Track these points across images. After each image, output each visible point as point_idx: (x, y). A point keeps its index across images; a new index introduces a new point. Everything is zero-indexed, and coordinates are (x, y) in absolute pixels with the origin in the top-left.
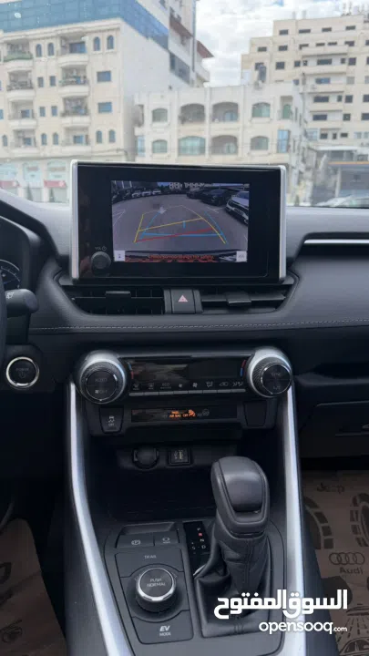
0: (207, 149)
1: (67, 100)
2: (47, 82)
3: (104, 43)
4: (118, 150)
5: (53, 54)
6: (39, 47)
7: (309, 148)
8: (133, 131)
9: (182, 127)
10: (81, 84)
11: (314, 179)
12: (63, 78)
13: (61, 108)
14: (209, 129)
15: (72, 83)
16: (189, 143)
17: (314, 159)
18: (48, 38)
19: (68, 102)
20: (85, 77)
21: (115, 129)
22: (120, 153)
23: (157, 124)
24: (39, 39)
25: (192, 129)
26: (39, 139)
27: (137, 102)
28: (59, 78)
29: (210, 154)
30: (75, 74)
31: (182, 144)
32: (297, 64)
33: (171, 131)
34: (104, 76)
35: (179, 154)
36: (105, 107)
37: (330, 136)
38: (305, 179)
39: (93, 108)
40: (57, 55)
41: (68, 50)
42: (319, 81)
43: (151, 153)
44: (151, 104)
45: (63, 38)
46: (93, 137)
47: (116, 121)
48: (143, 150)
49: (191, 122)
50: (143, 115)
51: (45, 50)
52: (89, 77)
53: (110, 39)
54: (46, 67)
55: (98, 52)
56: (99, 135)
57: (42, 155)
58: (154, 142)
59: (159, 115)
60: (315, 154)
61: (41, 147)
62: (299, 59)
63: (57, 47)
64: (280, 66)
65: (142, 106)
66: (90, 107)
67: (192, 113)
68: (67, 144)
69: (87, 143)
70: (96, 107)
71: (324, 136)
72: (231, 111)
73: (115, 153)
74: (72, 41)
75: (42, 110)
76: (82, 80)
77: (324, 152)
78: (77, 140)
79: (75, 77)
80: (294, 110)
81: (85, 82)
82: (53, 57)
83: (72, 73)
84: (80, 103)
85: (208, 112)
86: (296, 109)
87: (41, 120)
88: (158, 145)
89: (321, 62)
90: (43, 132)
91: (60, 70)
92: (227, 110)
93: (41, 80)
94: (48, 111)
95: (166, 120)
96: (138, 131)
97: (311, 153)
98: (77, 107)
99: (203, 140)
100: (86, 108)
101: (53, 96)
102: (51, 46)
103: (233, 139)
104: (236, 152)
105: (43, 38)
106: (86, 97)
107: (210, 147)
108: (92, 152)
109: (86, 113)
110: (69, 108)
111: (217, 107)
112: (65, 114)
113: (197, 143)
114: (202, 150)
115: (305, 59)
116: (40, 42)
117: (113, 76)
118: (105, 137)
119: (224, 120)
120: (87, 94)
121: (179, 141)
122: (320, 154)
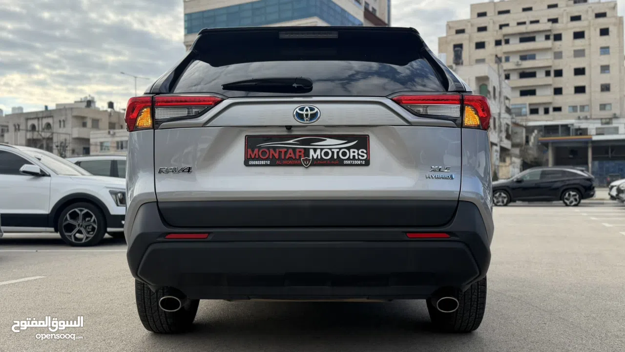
7: (516, 124)
11: (522, 156)
17: (524, 135)
32: (498, 43)
37: (541, 111)
38: (510, 155)
42: (523, 58)
60: (524, 130)
62: (499, 38)
64: (480, 45)
71: (534, 111)
77: (535, 127)
80: (491, 89)
86: (494, 88)
89: (523, 40)
97: (518, 130)
115: (506, 38)
122: (530, 130)
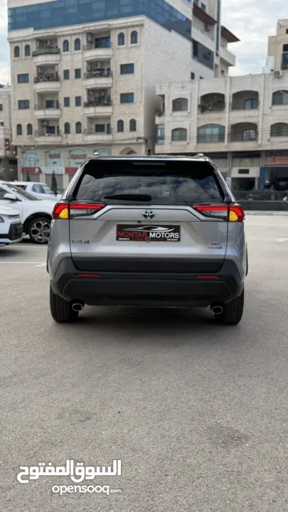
0: (226, 136)
1: (91, 91)
2: (72, 74)
3: (128, 39)
4: (138, 138)
5: (79, 49)
6: (66, 43)
8: (154, 120)
9: (202, 116)
10: (105, 76)
12: (88, 71)
13: (85, 99)
14: (228, 118)
15: (95, 76)
16: (208, 131)
18: (75, 34)
19: (92, 93)
20: (109, 69)
21: (136, 119)
22: (141, 141)
23: (178, 114)
24: (67, 35)
25: (212, 117)
26: (62, 129)
27: (158, 92)
28: (84, 71)
29: (228, 142)
30: (99, 67)
31: (202, 132)
33: (190, 120)
34: (127, 69)
35: (198, 141)
36: (127, 98)
39: (115, 98)
40: (84, 50)
41: (94, 45)
43: (170, 141)
44: (172, 94)
45: (90, 34)
46: (114, 126)
47: (138, 111)
48: (163, 138)
49: (211, 110)
50: (164, 104)
51: (72, 45)
52: (113, 69)
53: (134, 35)
54: (72, 61)
55: (123, 46)
56: (121, 123)
57: (64, 143)
58: (174, 131)
59: (179, 104)
61: (64, 136)
63: (84, 42)
65: (163, 96)
66: (113, 98)
67: (212, 102)
68: (90, 133)
69: (109, 132)
70: (119, 97)
72: (252, 99)
73: (135, 141)
74: (97, 37)
75: (67, 101)
76: (106, 72)
78: (100, 129)
79: (99, 70)
81: (109, 74)
82: (80, 51)
83: (97, 66)
84: (103, 94)
85: (228, 100)
87: (66, 109)
88: (177, 133)
90: (66, 121)
91: (85, 64)
92: (247, 99)
93: (66, 73)
94: (72, 102)
95: (187, 110)
96: (158, 120)
98: (99, 97)
99: (222, 128)
100: (109, 98)
101: (78, 88)
102: (77, 41)
103: (253, 126)
104: (255, 139)
105: (71, 35)
106: (110, 88)
107: (228, 135)
108: (113, 141)
109: (109, 103)
110: (92, 99)
111: (237, 96)
112: (88, 105)
113: (216, 131)
114: (221, 138)
116: (68, 38)
117: (136, 69)
118: (127, 126)
119: (244, 108)
120: (110, 86)
121: (198, 129)
